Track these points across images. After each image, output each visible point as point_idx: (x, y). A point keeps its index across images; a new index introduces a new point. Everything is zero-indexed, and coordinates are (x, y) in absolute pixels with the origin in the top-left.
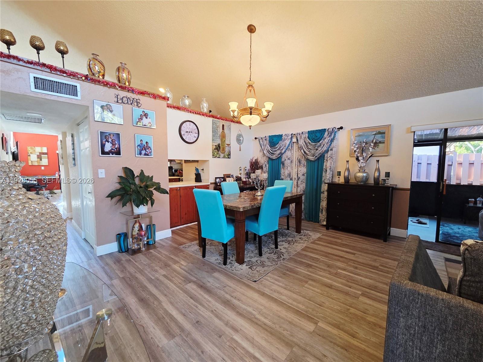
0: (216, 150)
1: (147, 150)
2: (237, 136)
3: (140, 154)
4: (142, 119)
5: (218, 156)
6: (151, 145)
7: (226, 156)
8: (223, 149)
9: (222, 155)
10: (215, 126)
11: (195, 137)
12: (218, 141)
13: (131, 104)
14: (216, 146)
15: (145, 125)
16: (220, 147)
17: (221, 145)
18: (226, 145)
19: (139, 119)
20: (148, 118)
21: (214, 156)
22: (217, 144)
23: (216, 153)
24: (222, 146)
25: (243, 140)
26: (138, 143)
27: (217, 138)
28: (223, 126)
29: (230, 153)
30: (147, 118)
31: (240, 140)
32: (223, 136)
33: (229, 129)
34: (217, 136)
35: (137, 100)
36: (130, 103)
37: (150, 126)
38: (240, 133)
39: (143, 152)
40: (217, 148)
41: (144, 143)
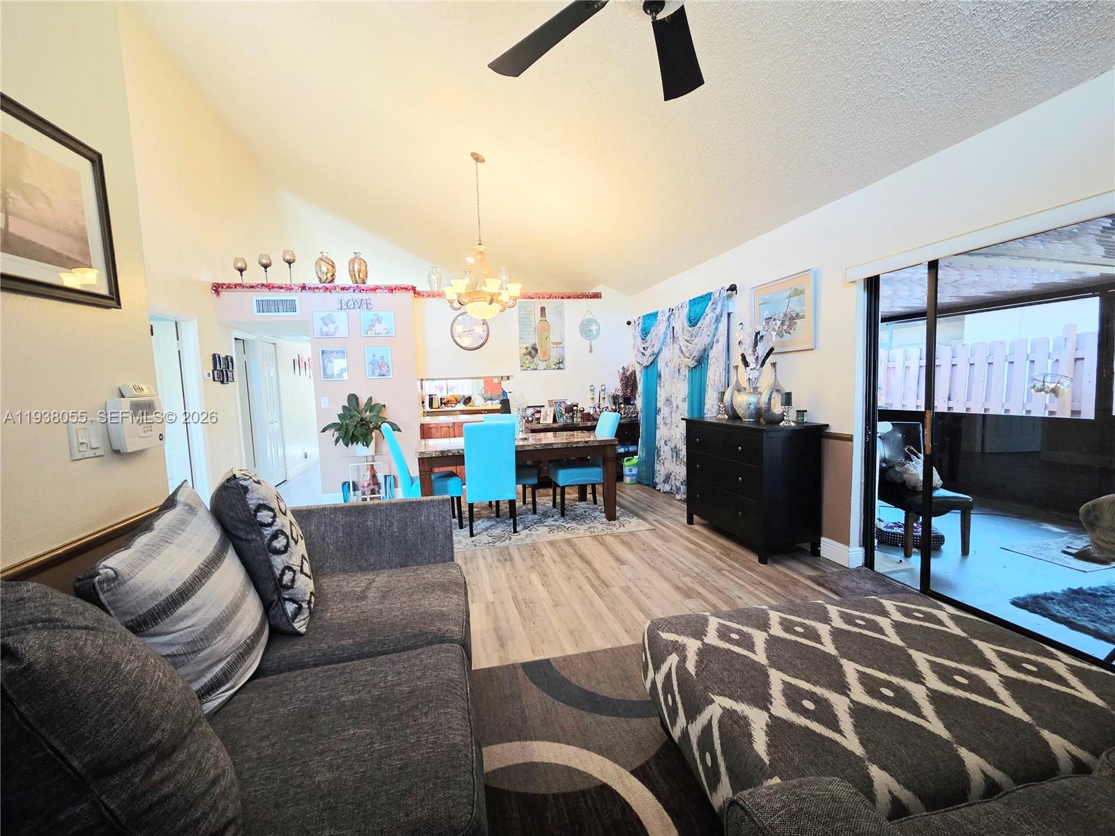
0: (528, 356)
1: (383, 368)
2: (582, 324)
3: (374, 374)
4: (373, 326)
5: (532, 367)
6: (389, 360)
7: (553, 366)
8: (545, 353)
9: (542, 365)
10: (523, 312)
11: (482, 338)
12: (532, 340)
13: (360, 307)
14: (527, 348)
15: (378, 334)
16: (536, 351)
17: (538, 347)
18: (552, 345)
19: (369, 326)
20: (383, 322)
21: (524, 368)
22: (529, 345)
23: (527, 362)
24: (541, 347)
25: (598, 331)
26: (369, 358)
27: (529, 334)
28: (543, 309)
29: (563, 360)
30: (380, 323)
31: (590, 330)
32: (544, 328)
33: (559, 313)
34: (529, 330)
35: (366, 300)
36: (357, 306)
37: (387, 333)
38: (589, 316)
39: (377, 372)
40: (530, 352)
41: (378, 358)
